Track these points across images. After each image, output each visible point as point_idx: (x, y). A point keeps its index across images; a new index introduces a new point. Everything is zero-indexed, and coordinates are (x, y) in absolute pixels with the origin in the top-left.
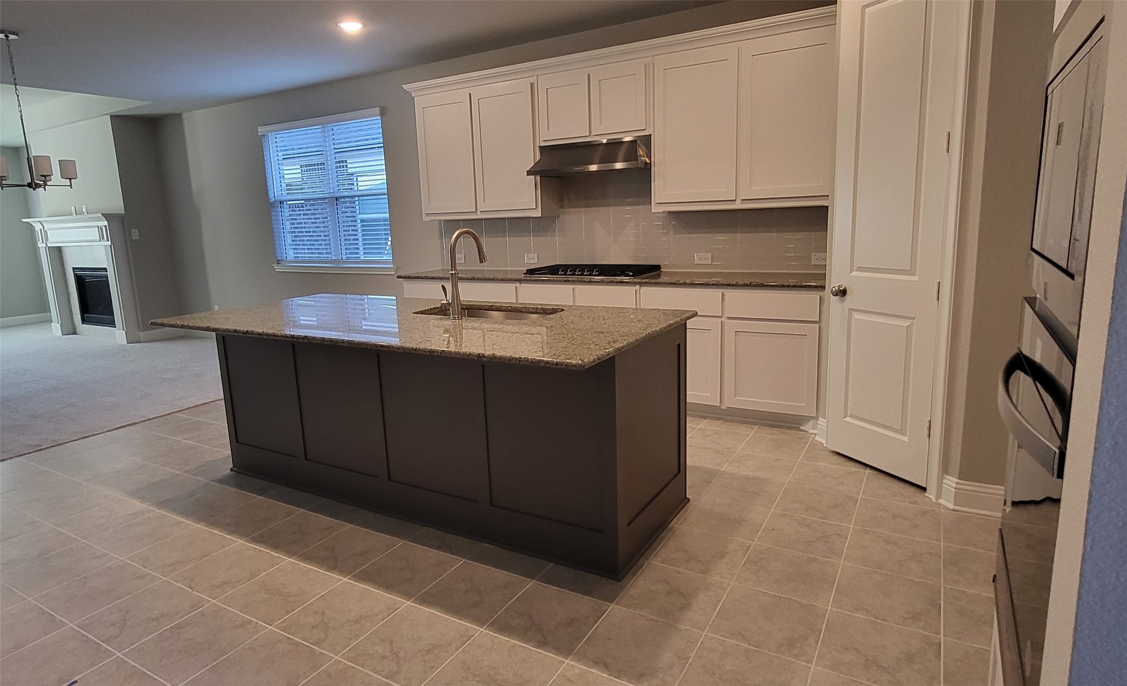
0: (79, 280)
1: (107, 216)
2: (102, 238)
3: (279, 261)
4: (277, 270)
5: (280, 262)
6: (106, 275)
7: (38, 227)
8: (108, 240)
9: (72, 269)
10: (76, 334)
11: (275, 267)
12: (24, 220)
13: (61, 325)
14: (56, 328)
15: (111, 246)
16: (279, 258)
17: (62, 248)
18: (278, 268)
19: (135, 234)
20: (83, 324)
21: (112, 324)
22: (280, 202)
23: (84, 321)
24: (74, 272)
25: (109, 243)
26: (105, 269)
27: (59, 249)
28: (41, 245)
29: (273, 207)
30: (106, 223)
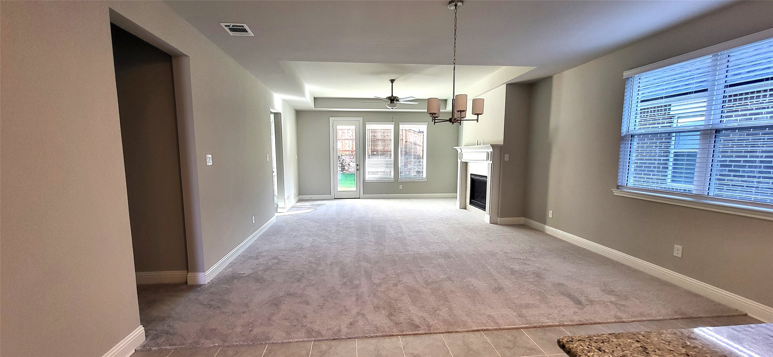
0: (473, 180)
1: (493, 146)
2: (488, 159)
3: (619, 186)
4: (615, 194)
5: (619, 188)
6: (486, 180)
7: (459, 151)
8: (491, 161)
9: (470, 174)
10: (466, 209)
11: (613, 191)
12: (454, 148)
13: (460, 203)
14: (458, 203)
15: (492, 164)
16: (619, 184)
17: (468, 163)
18: (616, 193)
19: (507, 158)
20: (470, 204)
21: (484, 208)
22: (631, 136)
23: (471, 203)
24: (471, 176)
25: (491, 162)
26: (486, 177)
27: (466, 163)
28: (459, 161)
29: (623, 140)
30: (492, 150)
